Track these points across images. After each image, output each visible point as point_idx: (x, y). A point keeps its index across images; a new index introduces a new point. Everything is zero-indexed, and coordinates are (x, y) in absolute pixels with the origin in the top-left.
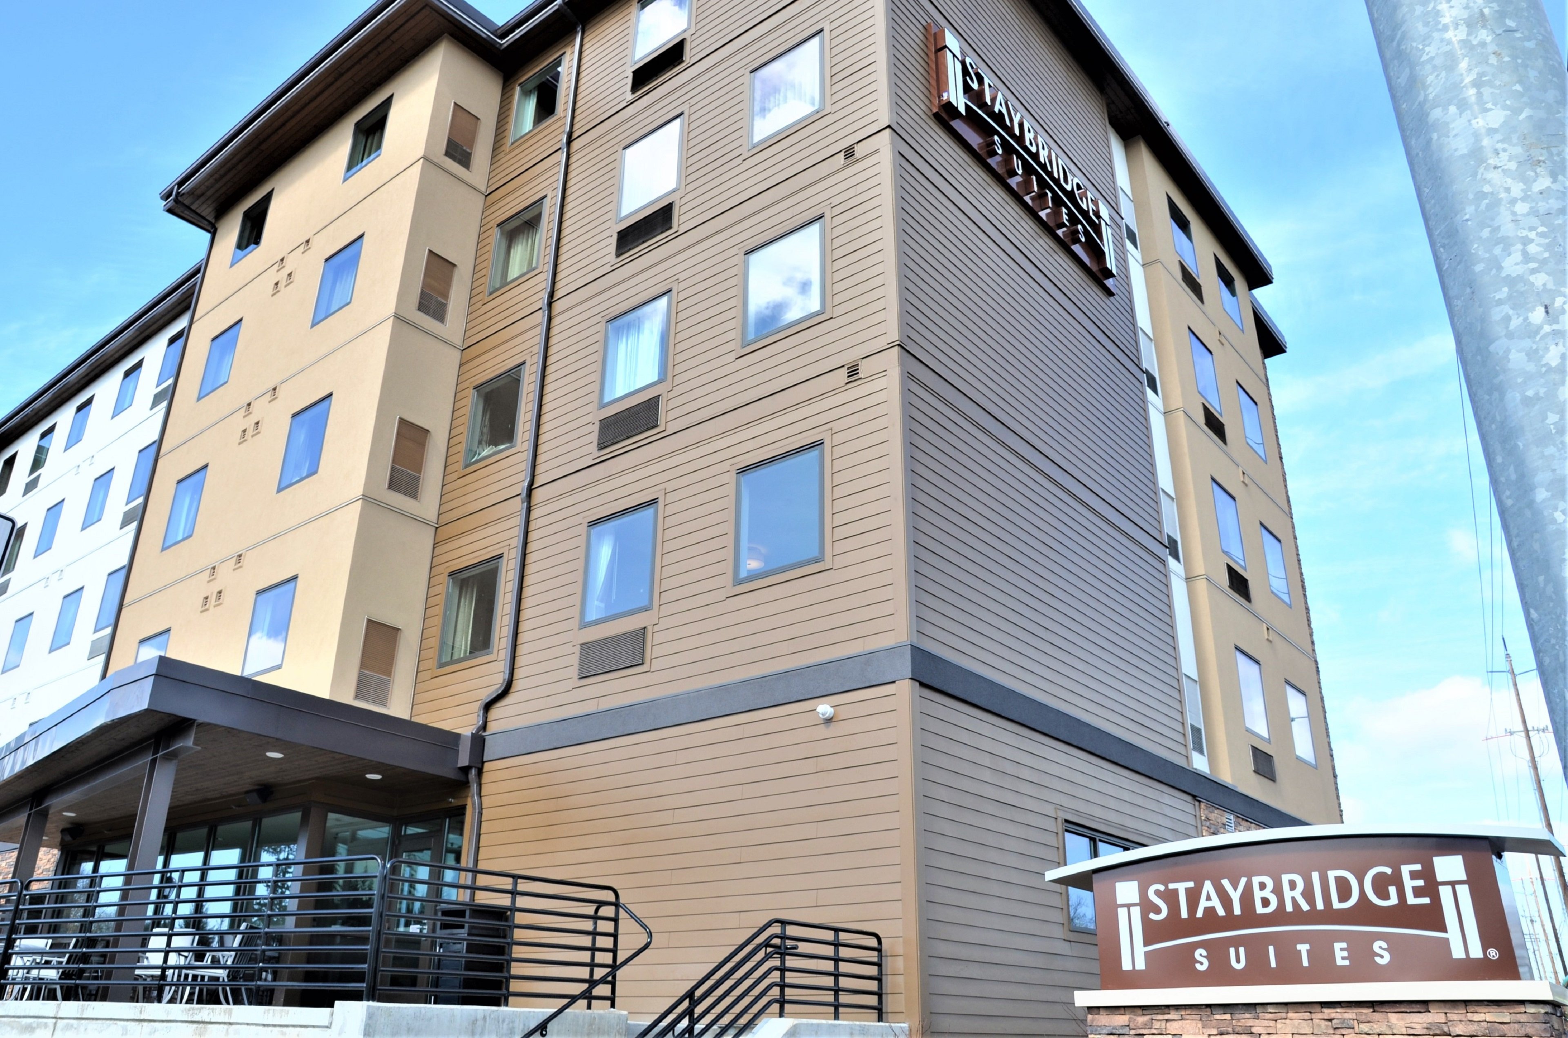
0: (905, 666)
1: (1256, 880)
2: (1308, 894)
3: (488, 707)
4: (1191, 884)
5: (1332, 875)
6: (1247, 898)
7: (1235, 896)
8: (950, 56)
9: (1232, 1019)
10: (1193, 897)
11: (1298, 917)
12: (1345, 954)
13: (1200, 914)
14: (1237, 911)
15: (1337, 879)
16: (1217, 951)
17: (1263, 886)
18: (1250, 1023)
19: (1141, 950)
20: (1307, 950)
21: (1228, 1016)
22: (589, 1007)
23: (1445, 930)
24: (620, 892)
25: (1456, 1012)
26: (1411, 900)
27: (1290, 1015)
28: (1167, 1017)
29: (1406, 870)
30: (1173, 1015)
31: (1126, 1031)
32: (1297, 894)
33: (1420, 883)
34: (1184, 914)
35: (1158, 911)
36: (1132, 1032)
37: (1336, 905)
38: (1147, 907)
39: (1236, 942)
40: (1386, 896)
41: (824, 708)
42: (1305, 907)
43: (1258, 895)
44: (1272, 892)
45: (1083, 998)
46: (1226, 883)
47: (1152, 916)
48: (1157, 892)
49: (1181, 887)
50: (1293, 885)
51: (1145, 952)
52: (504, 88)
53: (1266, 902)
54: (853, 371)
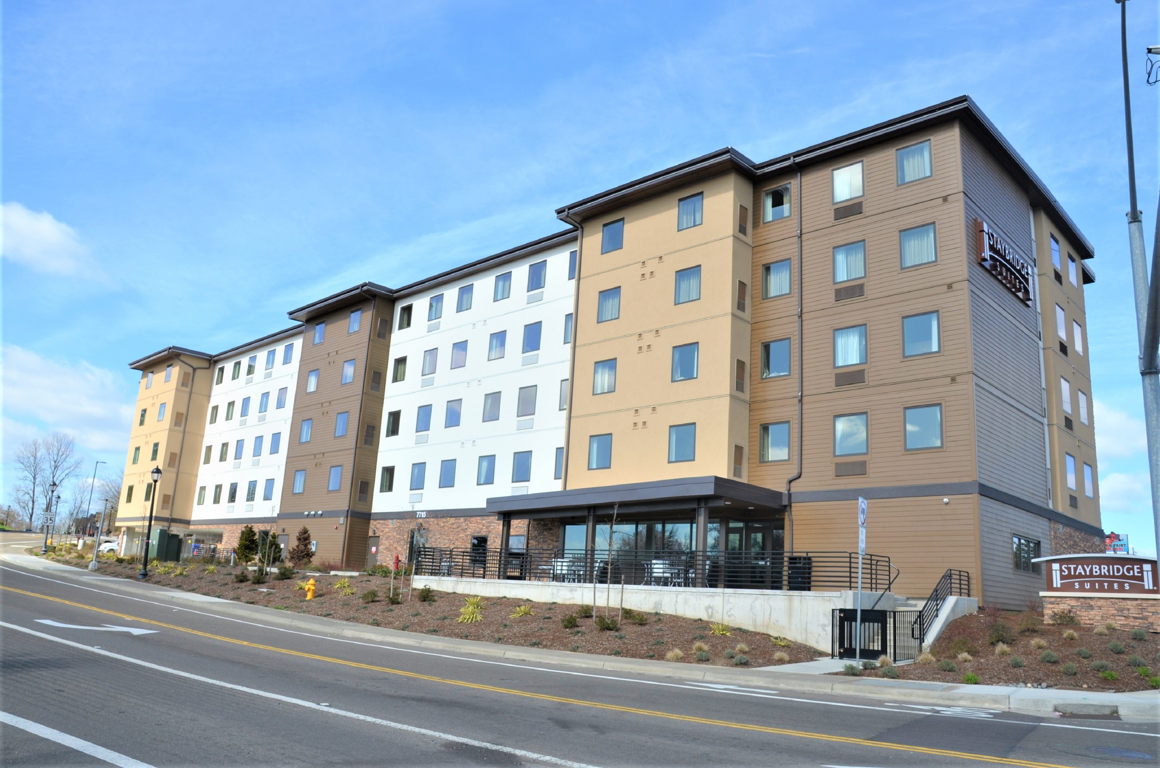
0: (977, 489)
1: (1094, 566)
2: (1109, 571)
3: (790, 482)
4: (1075, 566)
5: (1115, 567)
6: (1091, 571)
7: (1088, 570)
8: (985, 233)
10: (1075, 569)
11: (1105, 576)
12: (1117, 586)
13: (1077, 574)
14: (1088, 573)
15: (1117, 568)
16: (1082, 584)
17: (1096, 568)
19: (1059, 582)
20: (1107, 585)
22: (876, 591)
23: (1143, 582)
24: (891, 559)
26: (1136, 574)
29: (1135, 567)
30: (1068, 599)
31: (1055, 603)
32: (1106, 571)
33: (1139, 570)
34: (1072, 573)
35: (1065, 572)
36: (1057, 603)
37: (1116, 574)
38: (1061, 571)
39: (1087, 582)
40: (1129, 573)
41: (946, 500)
42: (1107, 574)
43: (1094, 570)
44: (1098, 570)
45: (1042, 594)
46: (1085, 566)
47: (1063, 573)
48: (1065, 567)
49: (1072, 566)
50: (1104, 568)
52: (754, 193)
53: (1096, 572)
54: (953, 379)
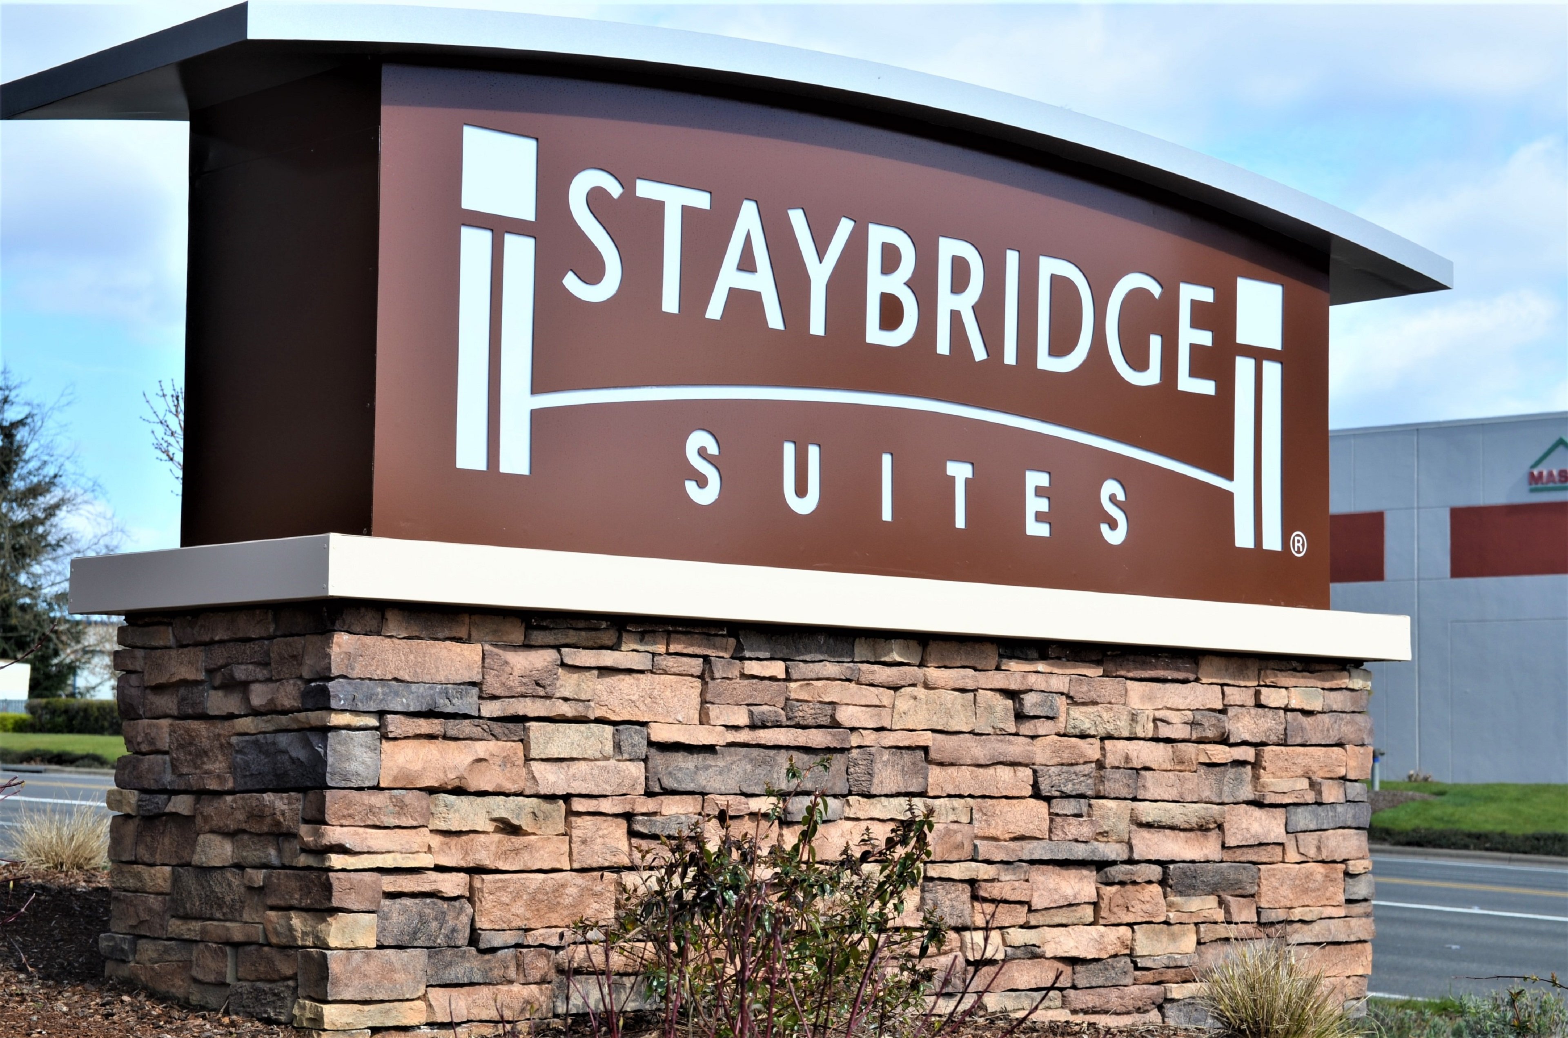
1: (878, 236)
2: (990, 311)
5: (1047, 269)
6: (847, 285)
9: (788, 679)
10: (704, 243)
11: (960, 376)
12: (1043, 505)
13: (714, 309)
15: (1057, 281)
17: (891, 259)
18: (834, 692)
20: (967, 479)
21: (777, 669)
25: (1242, 683)
27: (933, 673)
28: (608, 658)
29: (1187, 296)
31: (467, 703)
32: (966, 306)
33: (1207, 337)
34: (670, 298)
35: (592, 268)
36: (490, 709)
38: (558, 243)
39: (800, 427)
40: (1140, 357)
42: (978, 348)
43: (875, 284)
44: (908, 284)
46: (796, 219)
48: (599, 200)
49: (672, 201)
50: (959, 276)
51: (533, 412)
53: (891, 312)
